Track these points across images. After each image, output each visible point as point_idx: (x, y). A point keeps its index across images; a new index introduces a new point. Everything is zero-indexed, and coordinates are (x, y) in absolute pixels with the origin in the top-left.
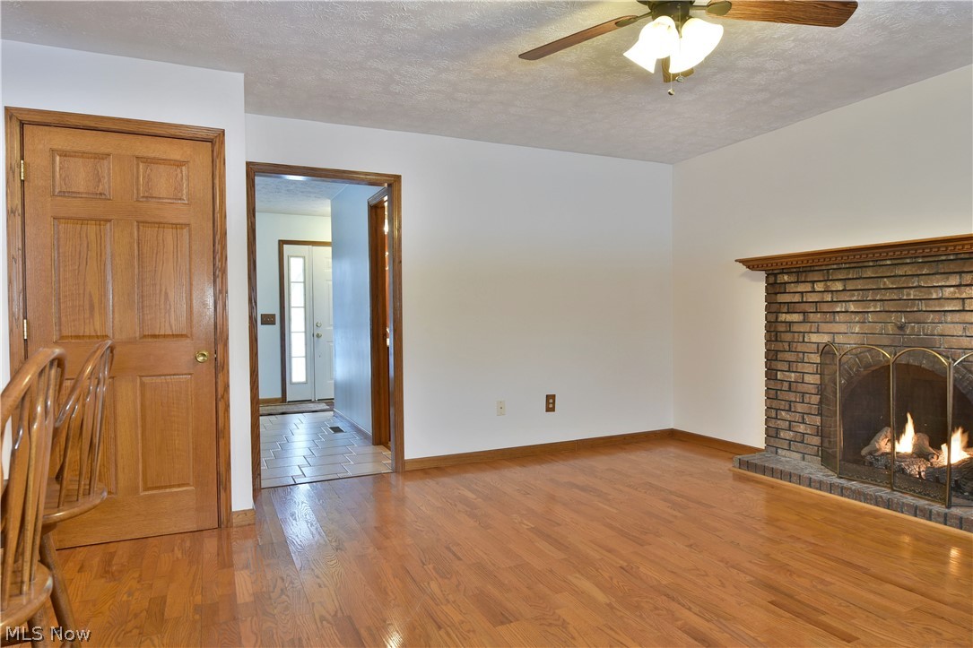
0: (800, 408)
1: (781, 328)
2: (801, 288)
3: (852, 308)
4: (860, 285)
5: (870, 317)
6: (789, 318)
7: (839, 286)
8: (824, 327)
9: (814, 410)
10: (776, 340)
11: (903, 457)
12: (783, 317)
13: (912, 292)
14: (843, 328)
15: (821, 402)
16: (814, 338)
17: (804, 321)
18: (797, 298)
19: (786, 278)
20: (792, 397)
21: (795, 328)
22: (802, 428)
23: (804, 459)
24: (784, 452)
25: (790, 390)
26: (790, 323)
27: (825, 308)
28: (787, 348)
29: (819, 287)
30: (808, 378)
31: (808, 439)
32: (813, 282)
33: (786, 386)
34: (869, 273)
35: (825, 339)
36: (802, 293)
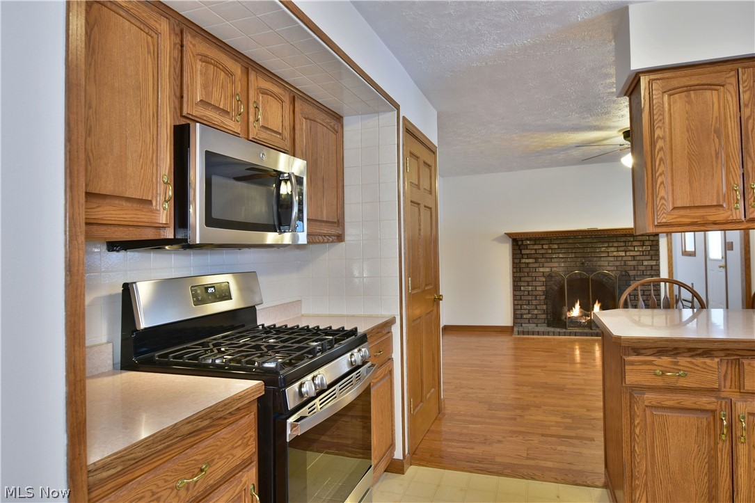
0: (534, 302)
1: (523, 266)
2: (536, 247)
3: (561, 256)
4: (566, 246)
5: (569, 259)
6: (527, 261)
7: (556, 246)
8: (546, 265)
9: (542, 302)
10: (520, 271)
11: (576, 318)
12: (523, 261)
13: (588, 249)
14: (556, 265)
15: (546, 298)
16: (541, 270)
17: (536, 262)
18: (533, 252)
19: (528, 242)
20: (530, 298)
21: (531, 265)
22: (536, 312)
23: (537, 326)
24: (526, 325)
25: (529, 295)
26: (528, 263)
27: (547, 256)
28: (526, 275)
29: (545, 247)
30: (538, 288)
31: (539, 317)
32: (543, 245)
33: (526, 293)
34: (570, 241)
35: (548, 270)
36: (536, 249)
